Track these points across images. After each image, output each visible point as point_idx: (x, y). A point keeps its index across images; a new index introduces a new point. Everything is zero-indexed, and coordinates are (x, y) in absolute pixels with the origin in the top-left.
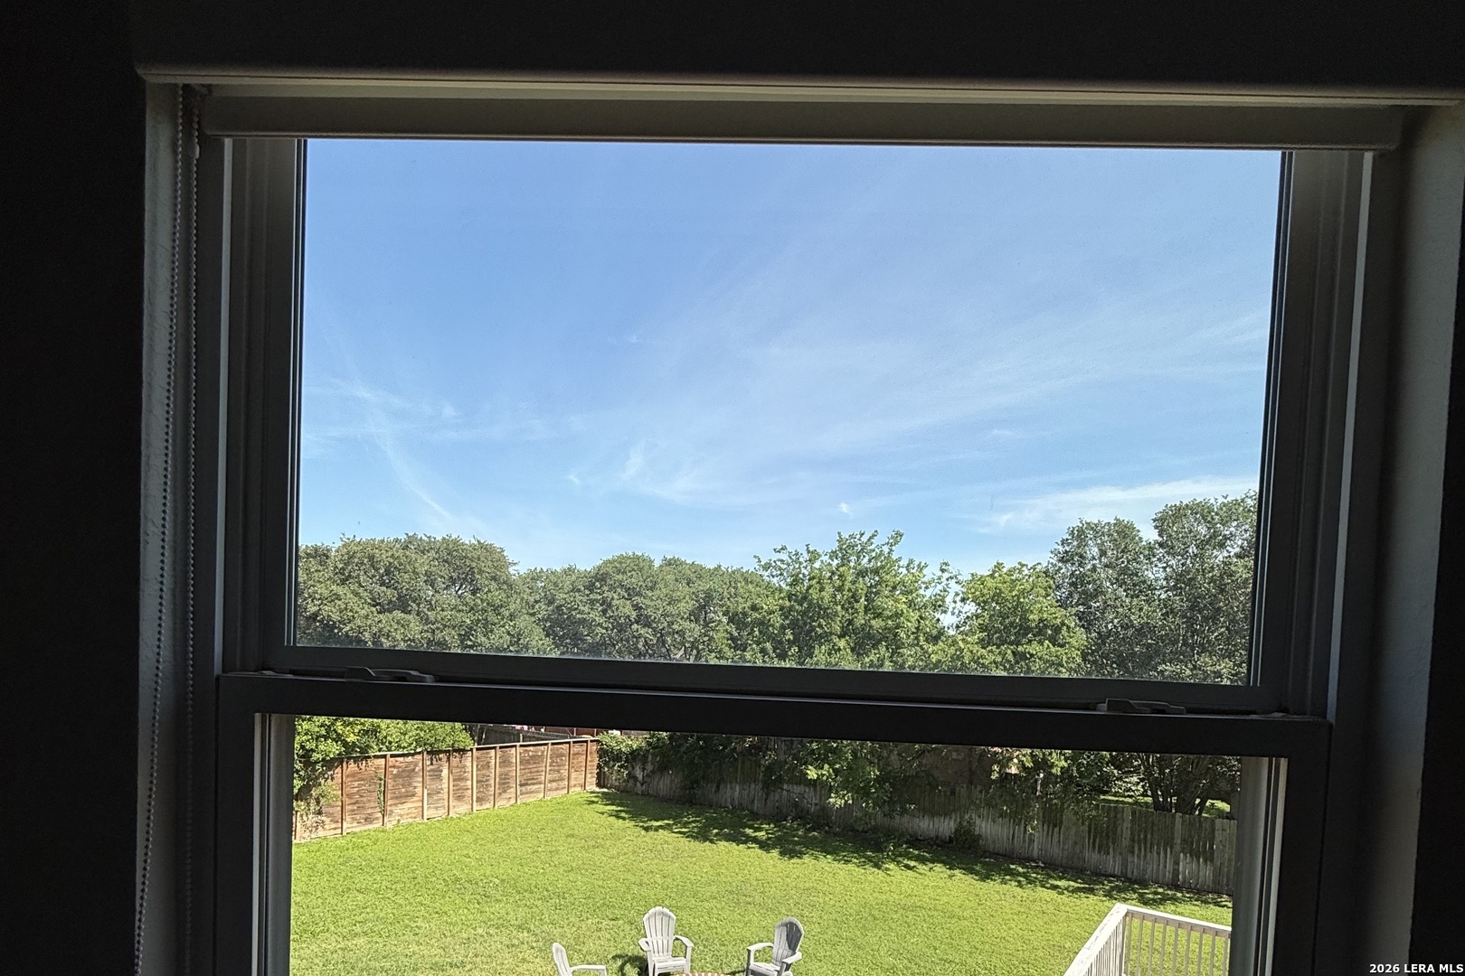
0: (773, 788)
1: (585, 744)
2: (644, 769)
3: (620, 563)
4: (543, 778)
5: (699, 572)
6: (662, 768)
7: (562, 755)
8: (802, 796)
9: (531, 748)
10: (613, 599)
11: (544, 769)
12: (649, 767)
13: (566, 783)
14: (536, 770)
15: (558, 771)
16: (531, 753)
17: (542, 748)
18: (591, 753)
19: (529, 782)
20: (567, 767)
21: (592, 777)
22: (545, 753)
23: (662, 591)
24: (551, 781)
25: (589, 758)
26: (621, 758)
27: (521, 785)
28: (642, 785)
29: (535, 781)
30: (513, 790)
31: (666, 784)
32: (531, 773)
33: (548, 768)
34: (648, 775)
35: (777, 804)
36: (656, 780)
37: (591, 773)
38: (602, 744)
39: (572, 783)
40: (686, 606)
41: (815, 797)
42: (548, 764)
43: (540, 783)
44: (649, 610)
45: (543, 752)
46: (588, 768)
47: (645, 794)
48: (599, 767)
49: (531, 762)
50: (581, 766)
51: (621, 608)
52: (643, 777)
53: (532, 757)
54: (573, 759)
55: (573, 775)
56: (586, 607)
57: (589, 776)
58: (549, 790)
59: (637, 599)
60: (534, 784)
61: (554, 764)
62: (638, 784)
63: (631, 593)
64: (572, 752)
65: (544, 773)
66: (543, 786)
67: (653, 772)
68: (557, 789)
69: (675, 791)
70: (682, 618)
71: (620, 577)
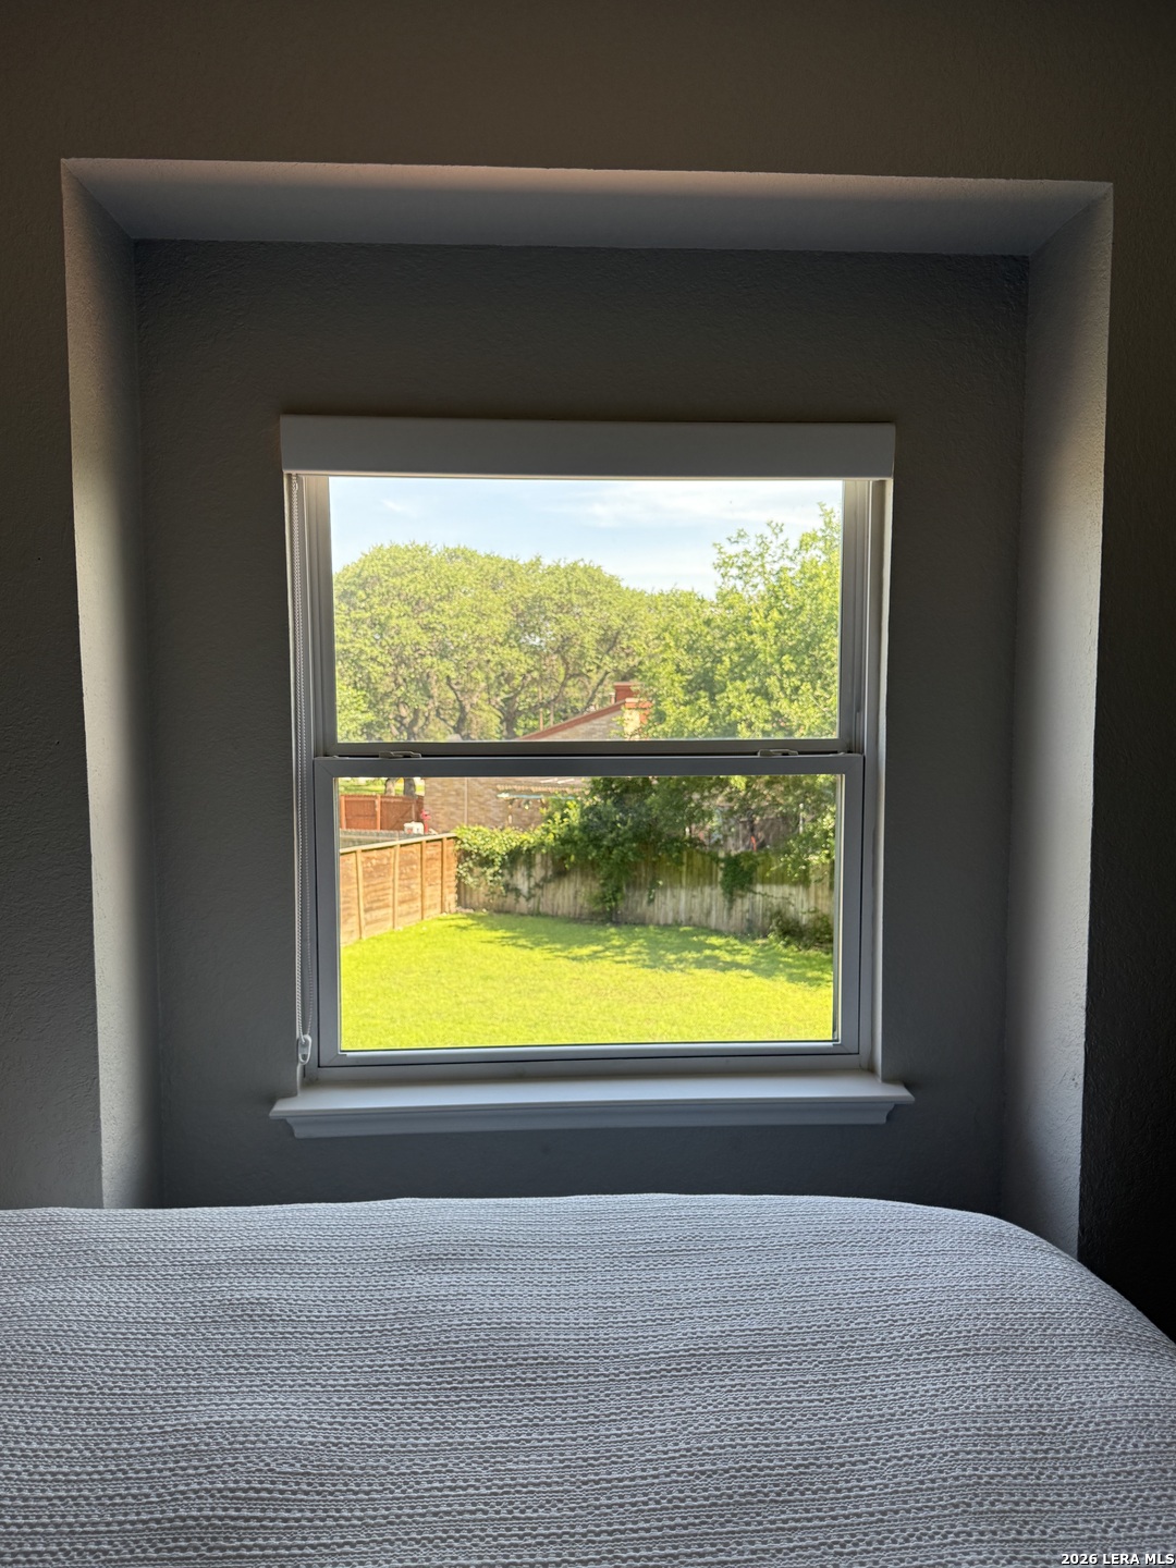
0: (740, 892)
1: (439, 843)
2: (530, 876)
3: (394, 559)
4: (390, 897)
5: (511, 570)
6: (560, 873)
7: (411, 862)
8: (786, 900)
9: (375, 853)
10: (390, 617)
11: (391, 884)
12: (538, 873)
13: (419, 904)
14: (381, 886)
15: (409, 887)
16: (374, 862)
17: (387, 852)
18: (448, 857)
19: (375, 905)
20: (419, 880)
21: (450, 893)
22: (392, 861)
23: (464, 600)
24: (402, 902)
25: (445, 866)
26: (493, 861)
27: (366, 911)
28: (528, 899)
29: (381, 904)
30: (355, 919)
31: (570, 894)
32: (376, 891)
33: (397, 882)
34: (537, 885)
35: (747, 916)
36: (551, 893)
37: (449, 887)
38: (462, 843)
39: (427, 903)
40: (500, 624)
41: (808, 900)
42: (397, 876)
43: (387, 906)
44: (449, 633)
45: (389, 859)
46: (445, 879)
47: (536, 914)
48: (459, 878)
49: (375, 875)
50: (435, 878)
51: (404, 631)
52: (530, 889)
53: (376, 868)
54: (427, 867)
55: (428, 891)
56: (346, 631)
57: (446, 891)
58: (400, 916)
59: (427, 617)
60: (379, 908)
61: (403, 876)
62: (522, 900)
63: (416, 605)
64: (425, 857)
65: (391, 891)
66: (390, 910)
67: (544, 879)
68: (408, 914)
69: (582, 907)
70: (495, 643)
71: (397, 581)
